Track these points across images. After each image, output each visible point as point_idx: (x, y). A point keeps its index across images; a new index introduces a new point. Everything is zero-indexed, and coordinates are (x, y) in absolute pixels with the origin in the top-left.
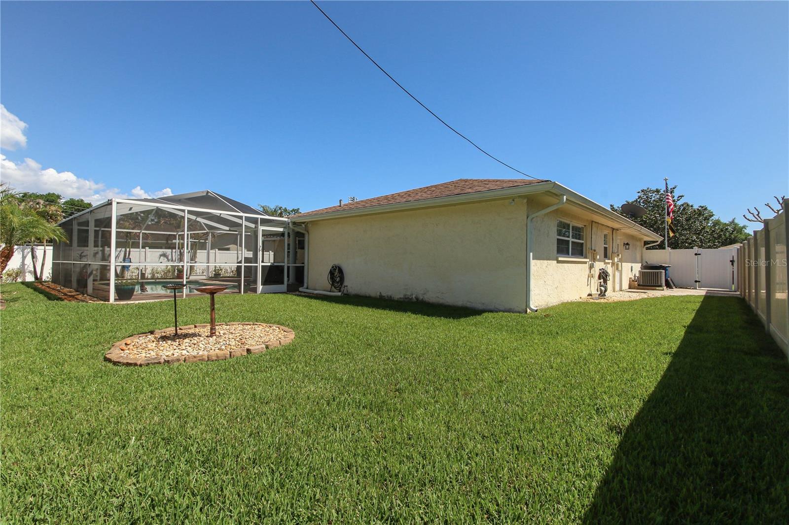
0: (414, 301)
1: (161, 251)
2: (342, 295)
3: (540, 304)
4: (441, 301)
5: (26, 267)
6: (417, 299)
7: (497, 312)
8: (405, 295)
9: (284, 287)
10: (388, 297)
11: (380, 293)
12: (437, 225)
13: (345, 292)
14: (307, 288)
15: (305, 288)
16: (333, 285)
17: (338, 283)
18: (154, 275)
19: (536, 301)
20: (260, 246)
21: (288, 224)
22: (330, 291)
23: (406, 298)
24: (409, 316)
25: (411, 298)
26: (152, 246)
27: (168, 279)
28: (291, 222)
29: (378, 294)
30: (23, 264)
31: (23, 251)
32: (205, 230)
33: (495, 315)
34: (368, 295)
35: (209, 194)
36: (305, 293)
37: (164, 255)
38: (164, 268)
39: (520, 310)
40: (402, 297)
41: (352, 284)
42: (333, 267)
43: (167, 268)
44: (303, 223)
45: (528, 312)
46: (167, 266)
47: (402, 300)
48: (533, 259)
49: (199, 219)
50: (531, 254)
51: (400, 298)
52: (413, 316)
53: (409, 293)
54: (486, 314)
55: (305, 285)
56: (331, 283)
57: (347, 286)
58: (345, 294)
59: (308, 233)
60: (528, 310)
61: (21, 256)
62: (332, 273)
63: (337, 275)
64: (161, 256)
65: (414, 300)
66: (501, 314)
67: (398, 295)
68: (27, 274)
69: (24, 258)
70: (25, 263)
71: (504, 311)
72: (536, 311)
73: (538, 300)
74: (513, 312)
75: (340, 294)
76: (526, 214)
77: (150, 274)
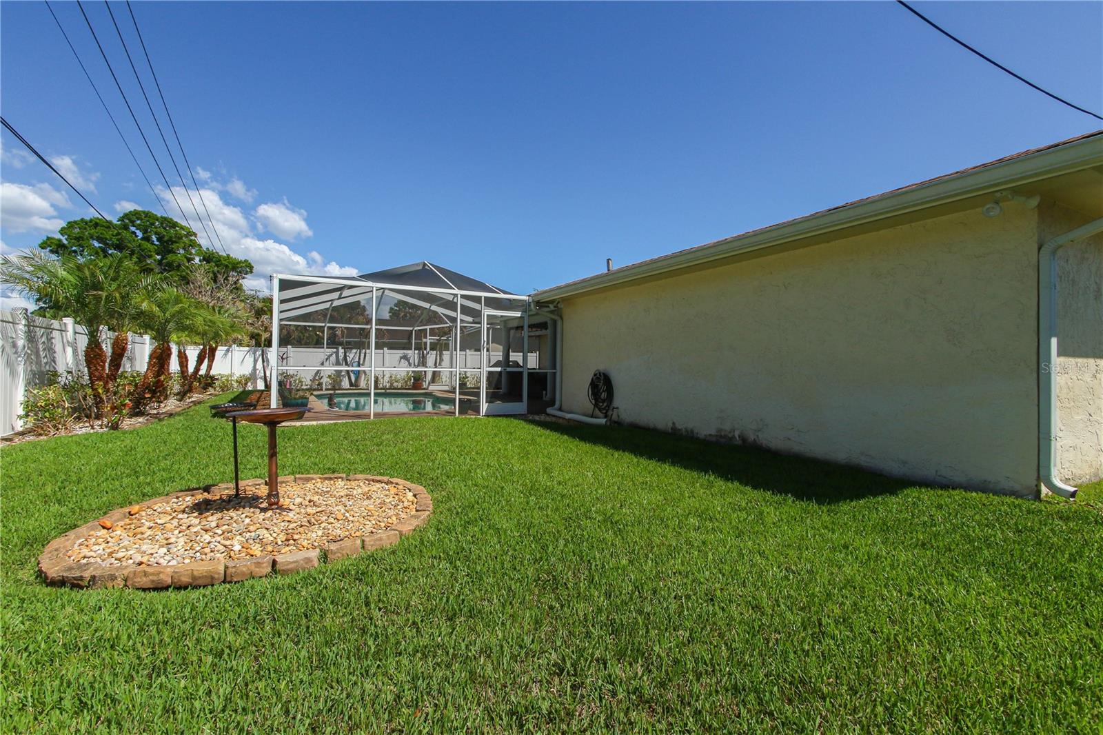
0: (736, 443)
1: (401, 352)
2: (608, 423)
3: (1077, 472)
4: (797, 448)
5: (258, 372)
6: (744, 439)
7: (944, 487)
8: (720, 430)
9: (521, 407)
10: (687, 431)
11: (674, 423)
12: (786, 288)
13: (615, 417)
14: (560, 409)
15: (555, 409)
16: (596, 405)
17: (604, 401)
18: (392, 384)
19: (1067, 465)
20: (484, 341)
21: (529, 306)
22: (592, 417)
23: (721, 436)
24: (710, 485)
25: (730, 435)
26: (392, 347)
27: (406, 389)
28: (533, 301)
29: (670, 425)
30: (255, 369)
31: (254, 353)
32: (447, 323)
33: (945, 497)
34: (652, 426)
35: (426, 267)
36: (554, 416)
37: (405, 357)
38: (404, 374)
39: (1017, 487)
40: (713, 432)
41: (628, 405)
42: (595, 375)
43: (407, 375)
44: (552, 302)
45: (1043, 495)
46: (408, 372)
47: (714, 439)
48: (1059, 355)
49: (434, 308)
50: (1054, 341)
51: (710, 435)
52: (720, 484)
53: (727, 427)
54: (912, 494)
55: (557, 405)
56: (593, 402)
57: (617, 408)
58: (615, 422)
59: (562, 319)
60: (1044, 490)
61: (253, 360)
62: (594, 385)
63: (602, 386)
64: (401, 358)
65: (738, 442)
66: (957, 494)
67: (706, 428)
68: (258, 381)
69: (255, 361)
70: (257, 368)
71: (968, 487)
72: (1073, 494)
73: (1071, 462)
74: (996, 493)
75: (603, 421)
76: (1035, 238)
77: (388, 382)
